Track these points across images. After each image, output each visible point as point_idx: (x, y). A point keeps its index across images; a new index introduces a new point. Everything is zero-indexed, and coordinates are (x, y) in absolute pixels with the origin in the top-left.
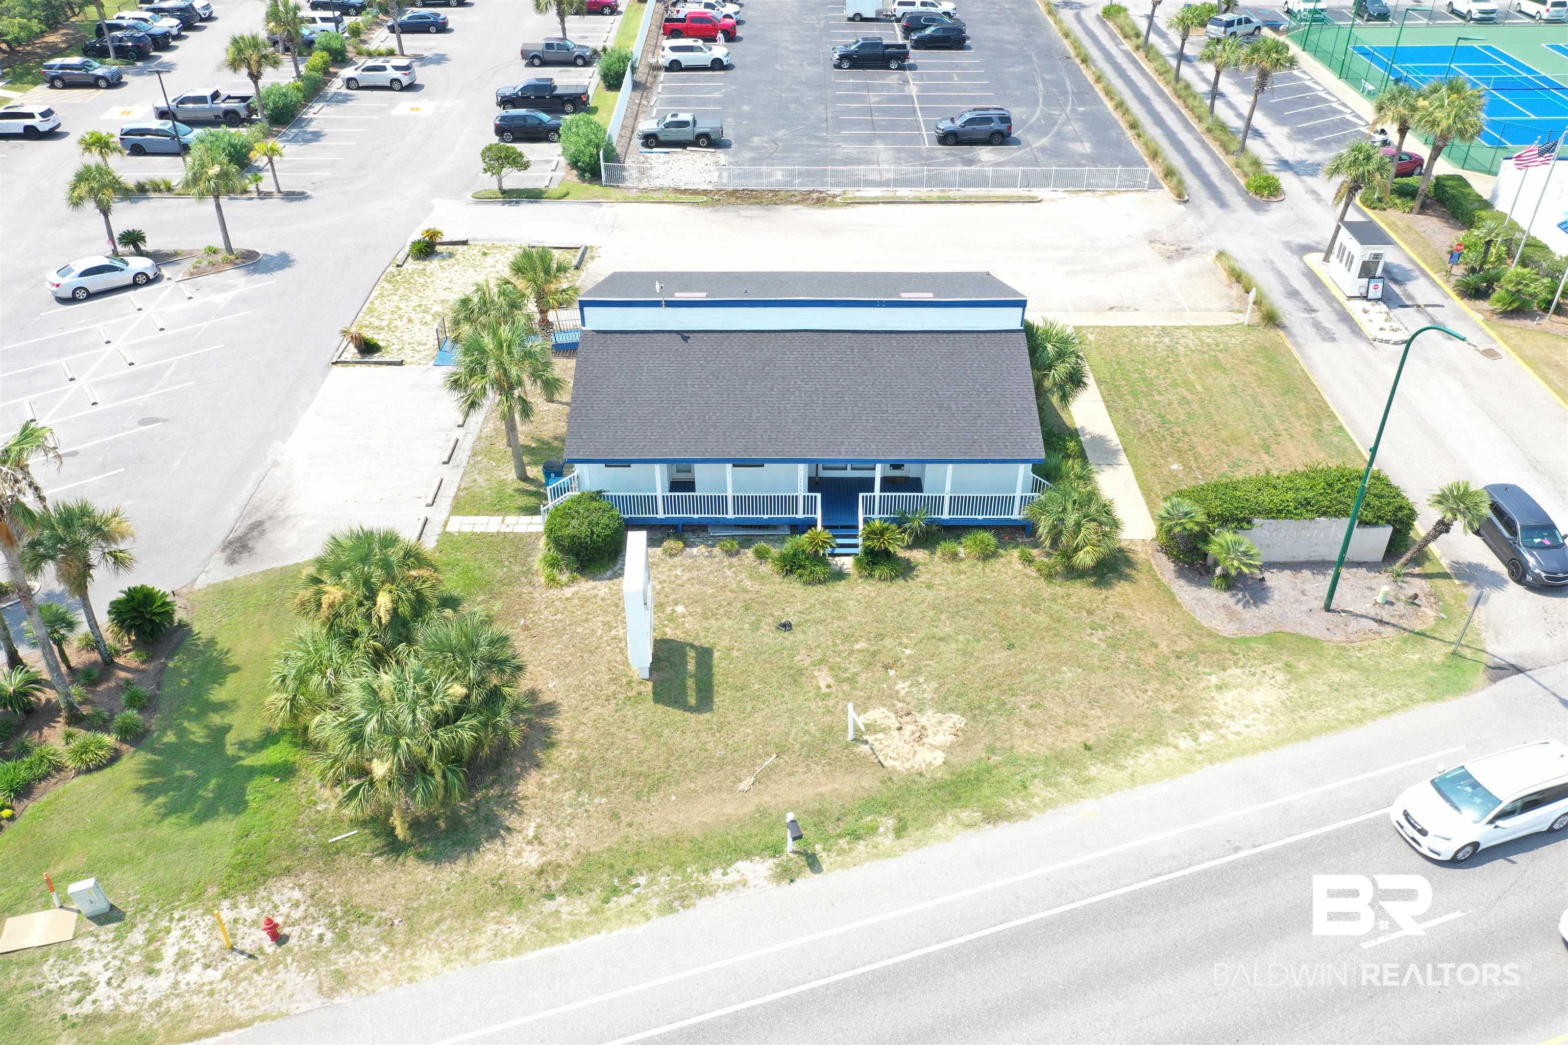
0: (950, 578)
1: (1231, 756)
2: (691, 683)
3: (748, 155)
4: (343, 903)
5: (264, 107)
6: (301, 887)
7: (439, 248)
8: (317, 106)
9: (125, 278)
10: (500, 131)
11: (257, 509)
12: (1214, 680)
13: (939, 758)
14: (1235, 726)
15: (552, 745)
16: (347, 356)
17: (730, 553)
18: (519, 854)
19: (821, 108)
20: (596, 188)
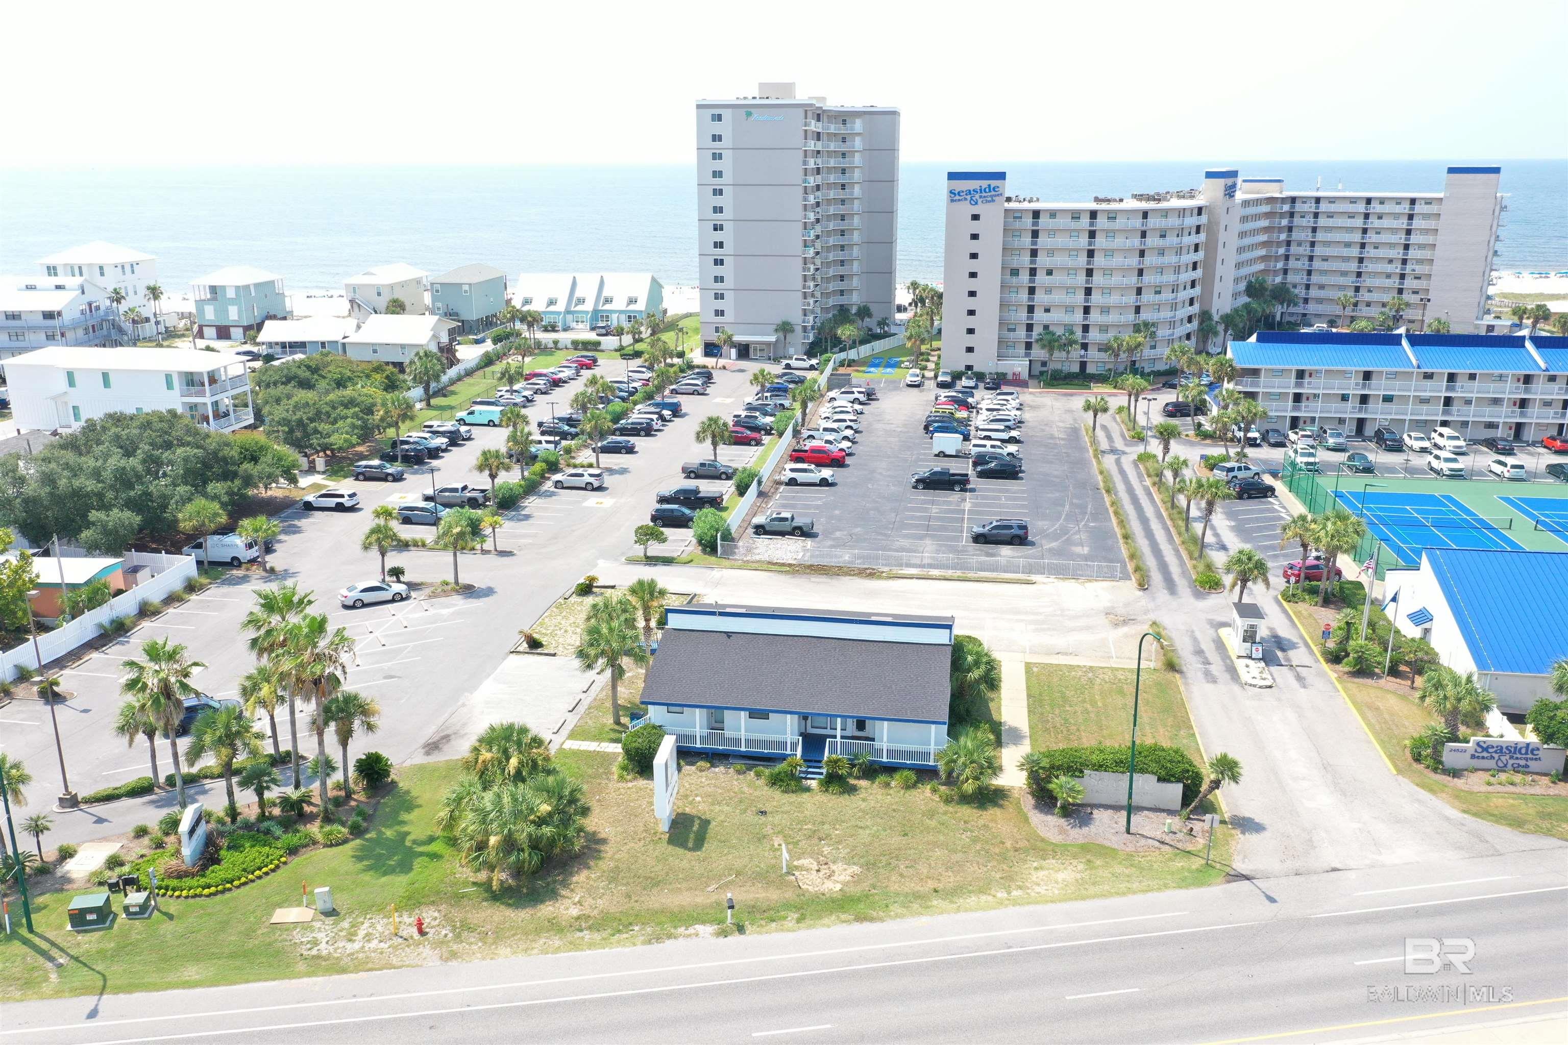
0: (879, 797)
1: (1028, 903)
2: (692, 836)
3: (830, 543)
4: (461, 921)
5: (496, 496)
6: (439, 911)
7: (595, 590)
8: (532, 499)
9: (388, 595)
10: (654, 519)
11: (447, 728)
12: (1035, 864)
13: (838, 887)
14: (1037, 889)
15: (600, 859)
16: (520, 649)
17: (739, 772)
18: (567, 909)
19: (893, 515)
20: (713, 558)
